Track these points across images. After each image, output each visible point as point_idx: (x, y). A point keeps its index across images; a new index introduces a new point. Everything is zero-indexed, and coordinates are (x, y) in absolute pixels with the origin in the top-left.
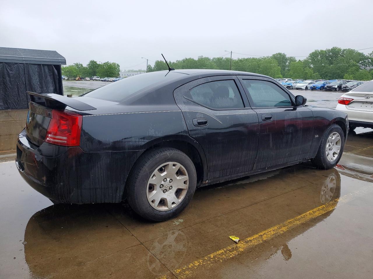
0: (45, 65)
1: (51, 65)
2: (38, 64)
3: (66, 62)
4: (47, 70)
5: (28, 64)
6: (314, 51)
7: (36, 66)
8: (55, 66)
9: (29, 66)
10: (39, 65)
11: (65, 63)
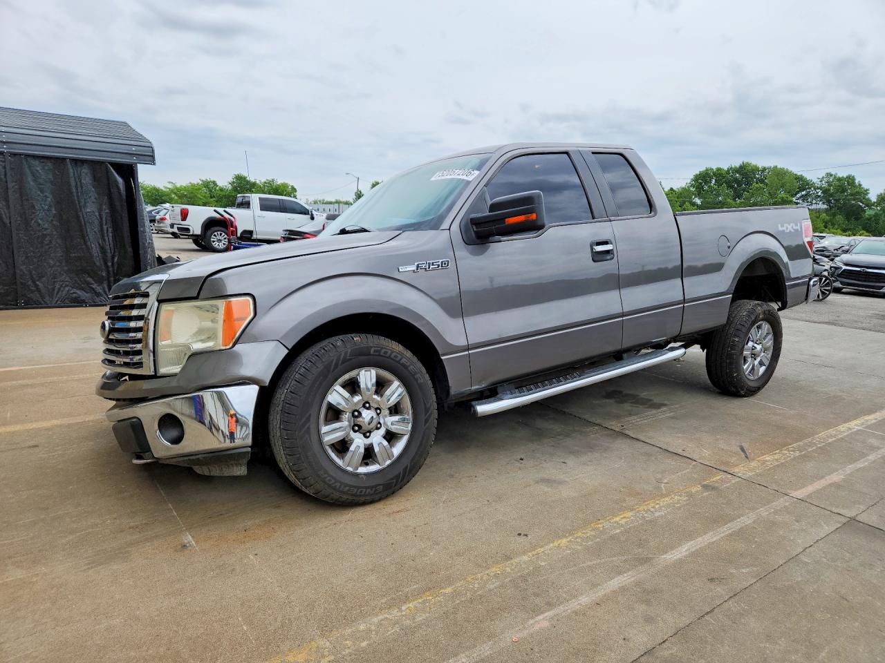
0: (83, 162)
1: (101, 163)
2: (57, 158)
3: (153, 157)
4: (87, 179)
5: (20, 154)
6: (705, 169)
7: (50, 165)
8: (115, 165)
9: (24, 162)
10: (60, 161)
11: (150, 158)
